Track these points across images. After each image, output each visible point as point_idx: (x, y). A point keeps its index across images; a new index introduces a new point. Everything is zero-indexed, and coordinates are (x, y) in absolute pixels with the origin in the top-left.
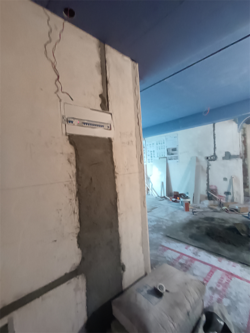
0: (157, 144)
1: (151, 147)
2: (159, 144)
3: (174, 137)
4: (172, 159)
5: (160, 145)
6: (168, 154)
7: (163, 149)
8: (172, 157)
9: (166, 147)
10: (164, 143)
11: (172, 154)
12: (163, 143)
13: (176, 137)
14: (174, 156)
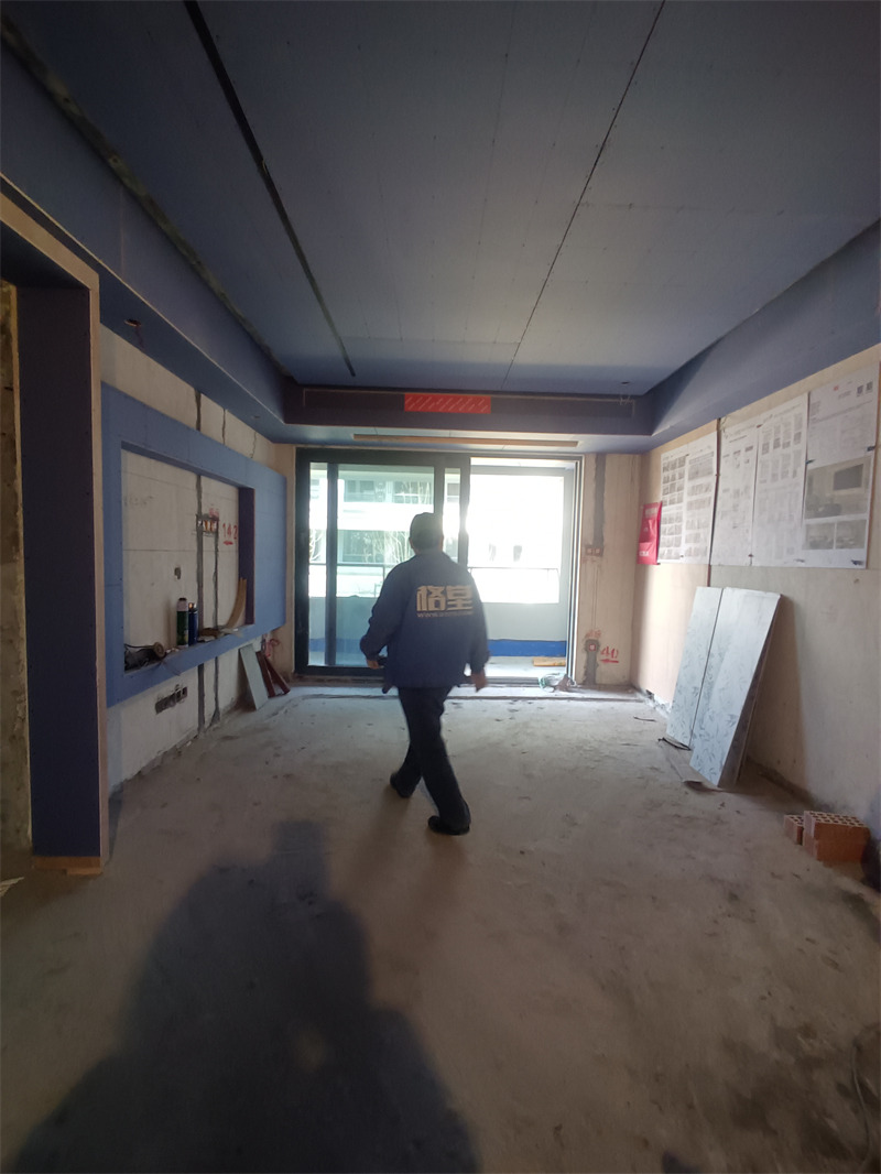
0: (766, 449)
1: (738, 466)
2: (776, 445)
3: (860, 390)
4: (829, 546)
5: (780, 450)
6: (813, 507)
7: (790, 474)
8: (831, 525)
9: (808, 462)
10: (798, 436)
11: (835, 510)
12: (792, 440)
13: (869, 386)
14: (841, 524)
